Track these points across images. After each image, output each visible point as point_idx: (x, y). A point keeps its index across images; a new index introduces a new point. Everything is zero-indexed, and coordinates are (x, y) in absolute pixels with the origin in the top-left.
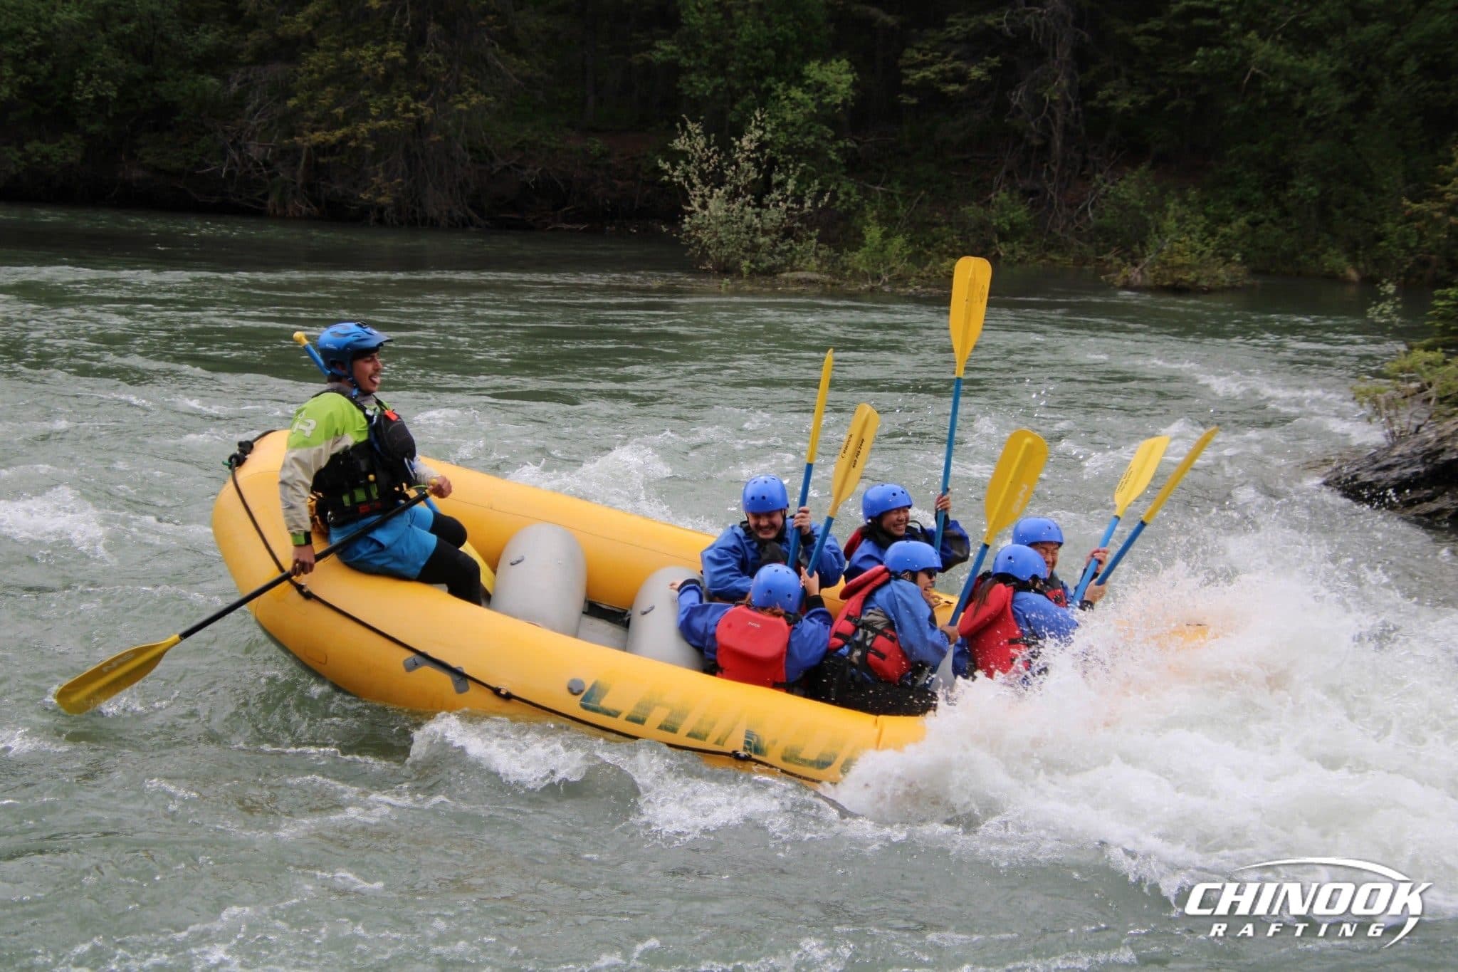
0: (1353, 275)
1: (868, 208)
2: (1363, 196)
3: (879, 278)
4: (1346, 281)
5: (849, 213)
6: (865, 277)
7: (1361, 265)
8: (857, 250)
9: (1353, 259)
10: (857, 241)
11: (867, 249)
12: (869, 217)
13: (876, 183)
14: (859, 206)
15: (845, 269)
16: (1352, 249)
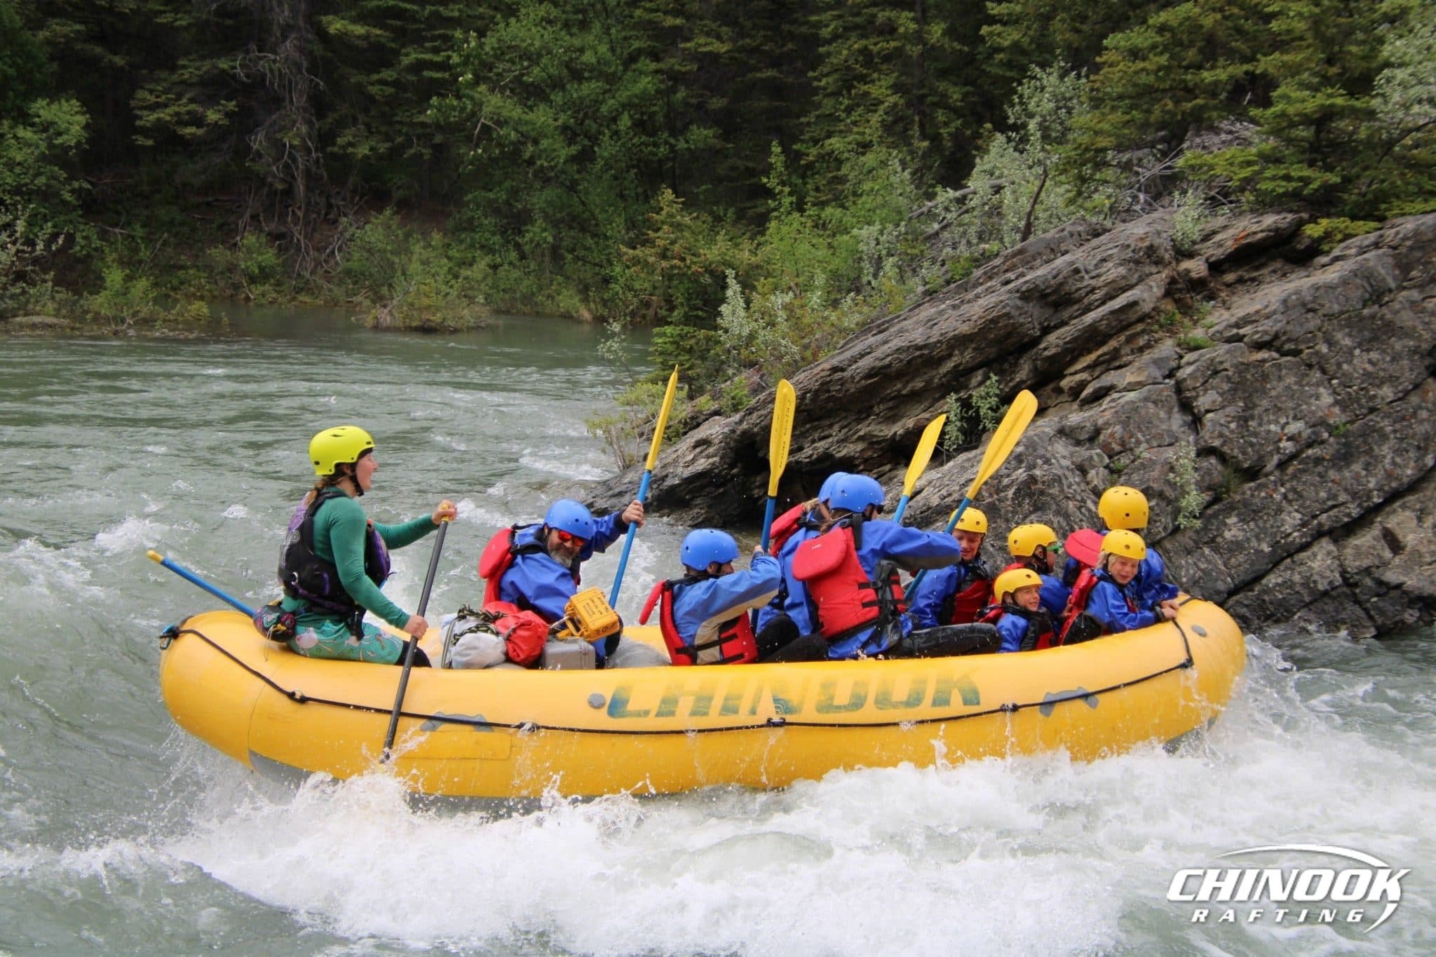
0: (587, 315)
1: (107, 250)
2: (590, 242)
3: (123, 321)
4: (579, 321)
5: (88, 256)
6: (108, 321)
7: (592, 305)
8: (98, 293)
9: (586, 300)
10: (96, 284)
11: (108, 292)
12: (109, 259)
13: (116, 225)
14: (96, 249)
15: (87, 312)
16: (584, 290)
